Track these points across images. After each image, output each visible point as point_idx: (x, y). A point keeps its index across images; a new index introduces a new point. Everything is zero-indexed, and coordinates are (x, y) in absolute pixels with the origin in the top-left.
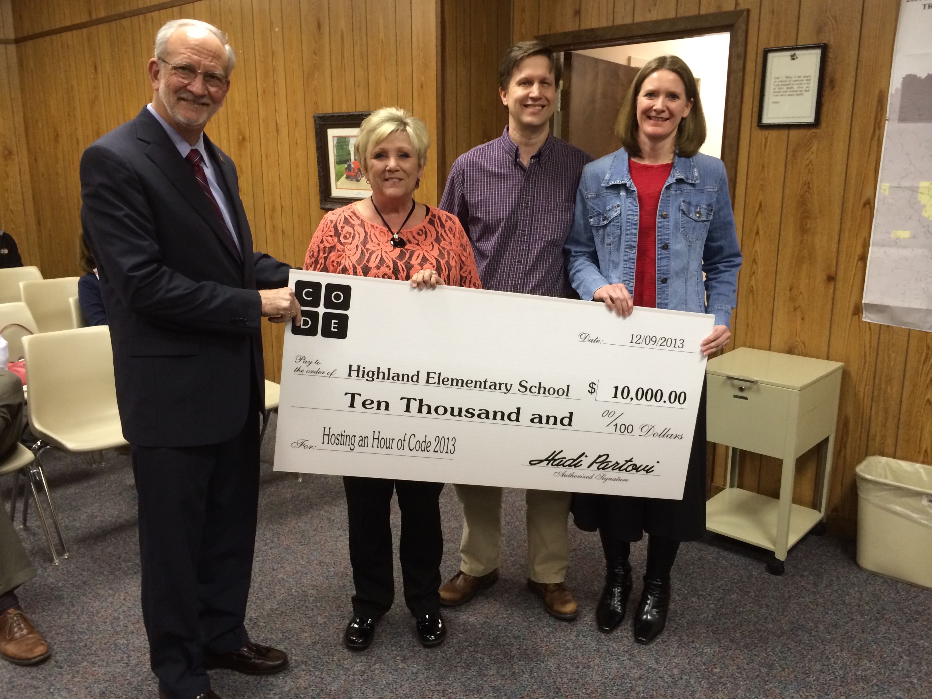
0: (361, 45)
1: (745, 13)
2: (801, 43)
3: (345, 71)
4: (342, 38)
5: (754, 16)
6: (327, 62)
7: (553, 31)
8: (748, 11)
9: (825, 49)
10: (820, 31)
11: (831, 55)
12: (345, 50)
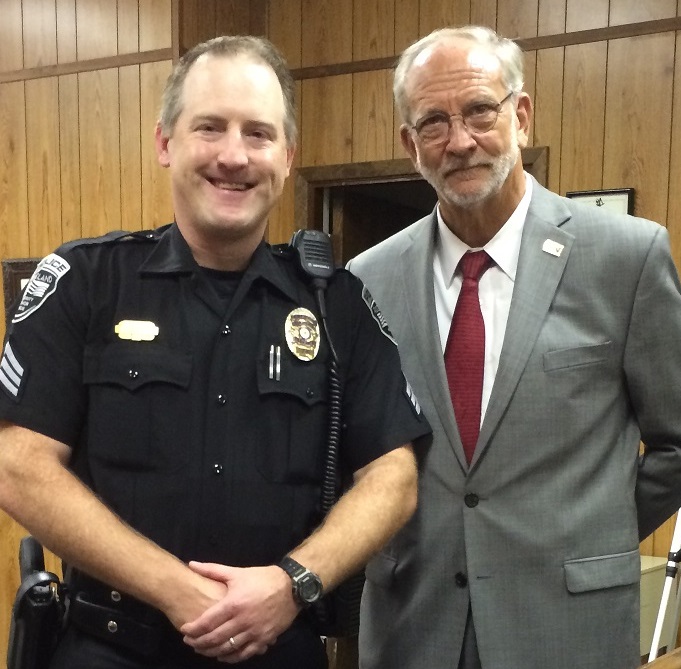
0: (72, 172)
1: (545, 151)
2: (606, 187)
3: (48, 206)
4: (45, 162)
5: (555, 155)
6: (23, 194)
7: (320, 163)
8: (548, 148)
9: (632, 195)
10: (626, 174)
11: (639, 201)
12: (49, 178)
